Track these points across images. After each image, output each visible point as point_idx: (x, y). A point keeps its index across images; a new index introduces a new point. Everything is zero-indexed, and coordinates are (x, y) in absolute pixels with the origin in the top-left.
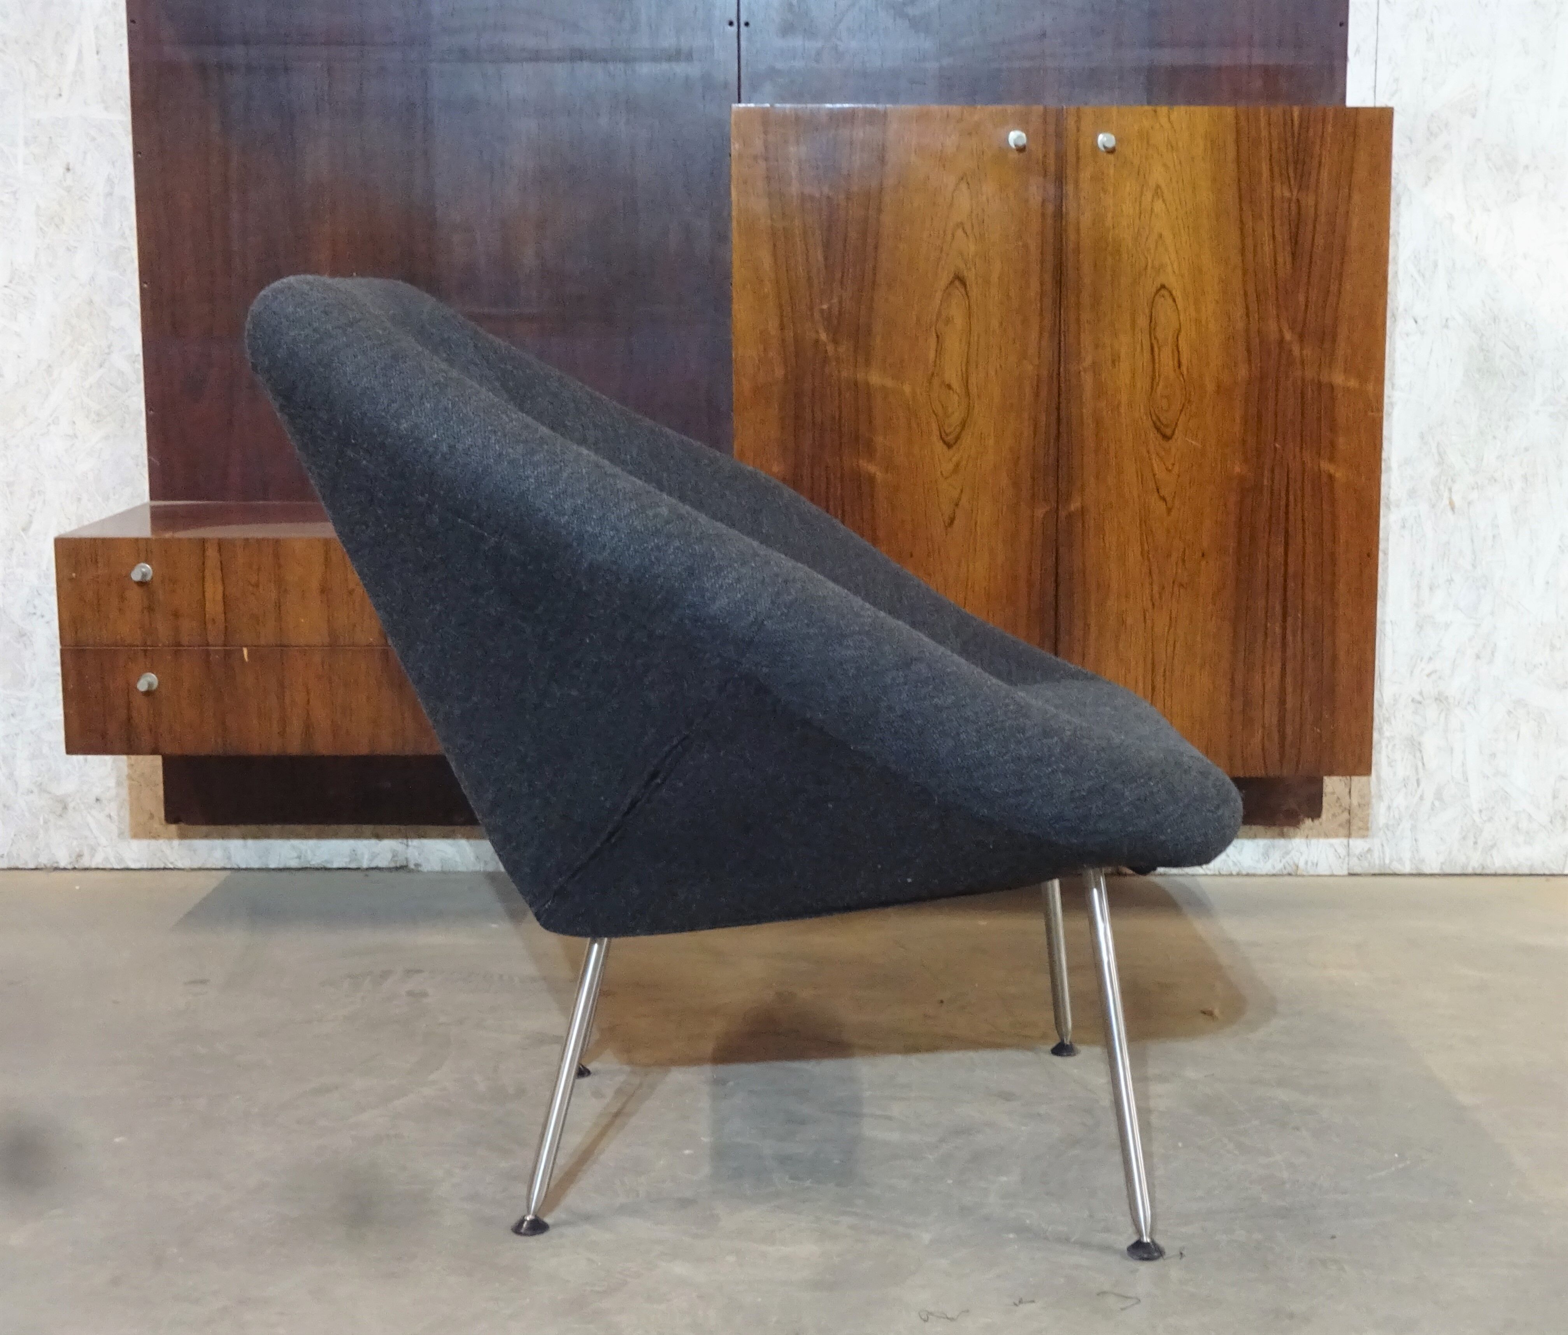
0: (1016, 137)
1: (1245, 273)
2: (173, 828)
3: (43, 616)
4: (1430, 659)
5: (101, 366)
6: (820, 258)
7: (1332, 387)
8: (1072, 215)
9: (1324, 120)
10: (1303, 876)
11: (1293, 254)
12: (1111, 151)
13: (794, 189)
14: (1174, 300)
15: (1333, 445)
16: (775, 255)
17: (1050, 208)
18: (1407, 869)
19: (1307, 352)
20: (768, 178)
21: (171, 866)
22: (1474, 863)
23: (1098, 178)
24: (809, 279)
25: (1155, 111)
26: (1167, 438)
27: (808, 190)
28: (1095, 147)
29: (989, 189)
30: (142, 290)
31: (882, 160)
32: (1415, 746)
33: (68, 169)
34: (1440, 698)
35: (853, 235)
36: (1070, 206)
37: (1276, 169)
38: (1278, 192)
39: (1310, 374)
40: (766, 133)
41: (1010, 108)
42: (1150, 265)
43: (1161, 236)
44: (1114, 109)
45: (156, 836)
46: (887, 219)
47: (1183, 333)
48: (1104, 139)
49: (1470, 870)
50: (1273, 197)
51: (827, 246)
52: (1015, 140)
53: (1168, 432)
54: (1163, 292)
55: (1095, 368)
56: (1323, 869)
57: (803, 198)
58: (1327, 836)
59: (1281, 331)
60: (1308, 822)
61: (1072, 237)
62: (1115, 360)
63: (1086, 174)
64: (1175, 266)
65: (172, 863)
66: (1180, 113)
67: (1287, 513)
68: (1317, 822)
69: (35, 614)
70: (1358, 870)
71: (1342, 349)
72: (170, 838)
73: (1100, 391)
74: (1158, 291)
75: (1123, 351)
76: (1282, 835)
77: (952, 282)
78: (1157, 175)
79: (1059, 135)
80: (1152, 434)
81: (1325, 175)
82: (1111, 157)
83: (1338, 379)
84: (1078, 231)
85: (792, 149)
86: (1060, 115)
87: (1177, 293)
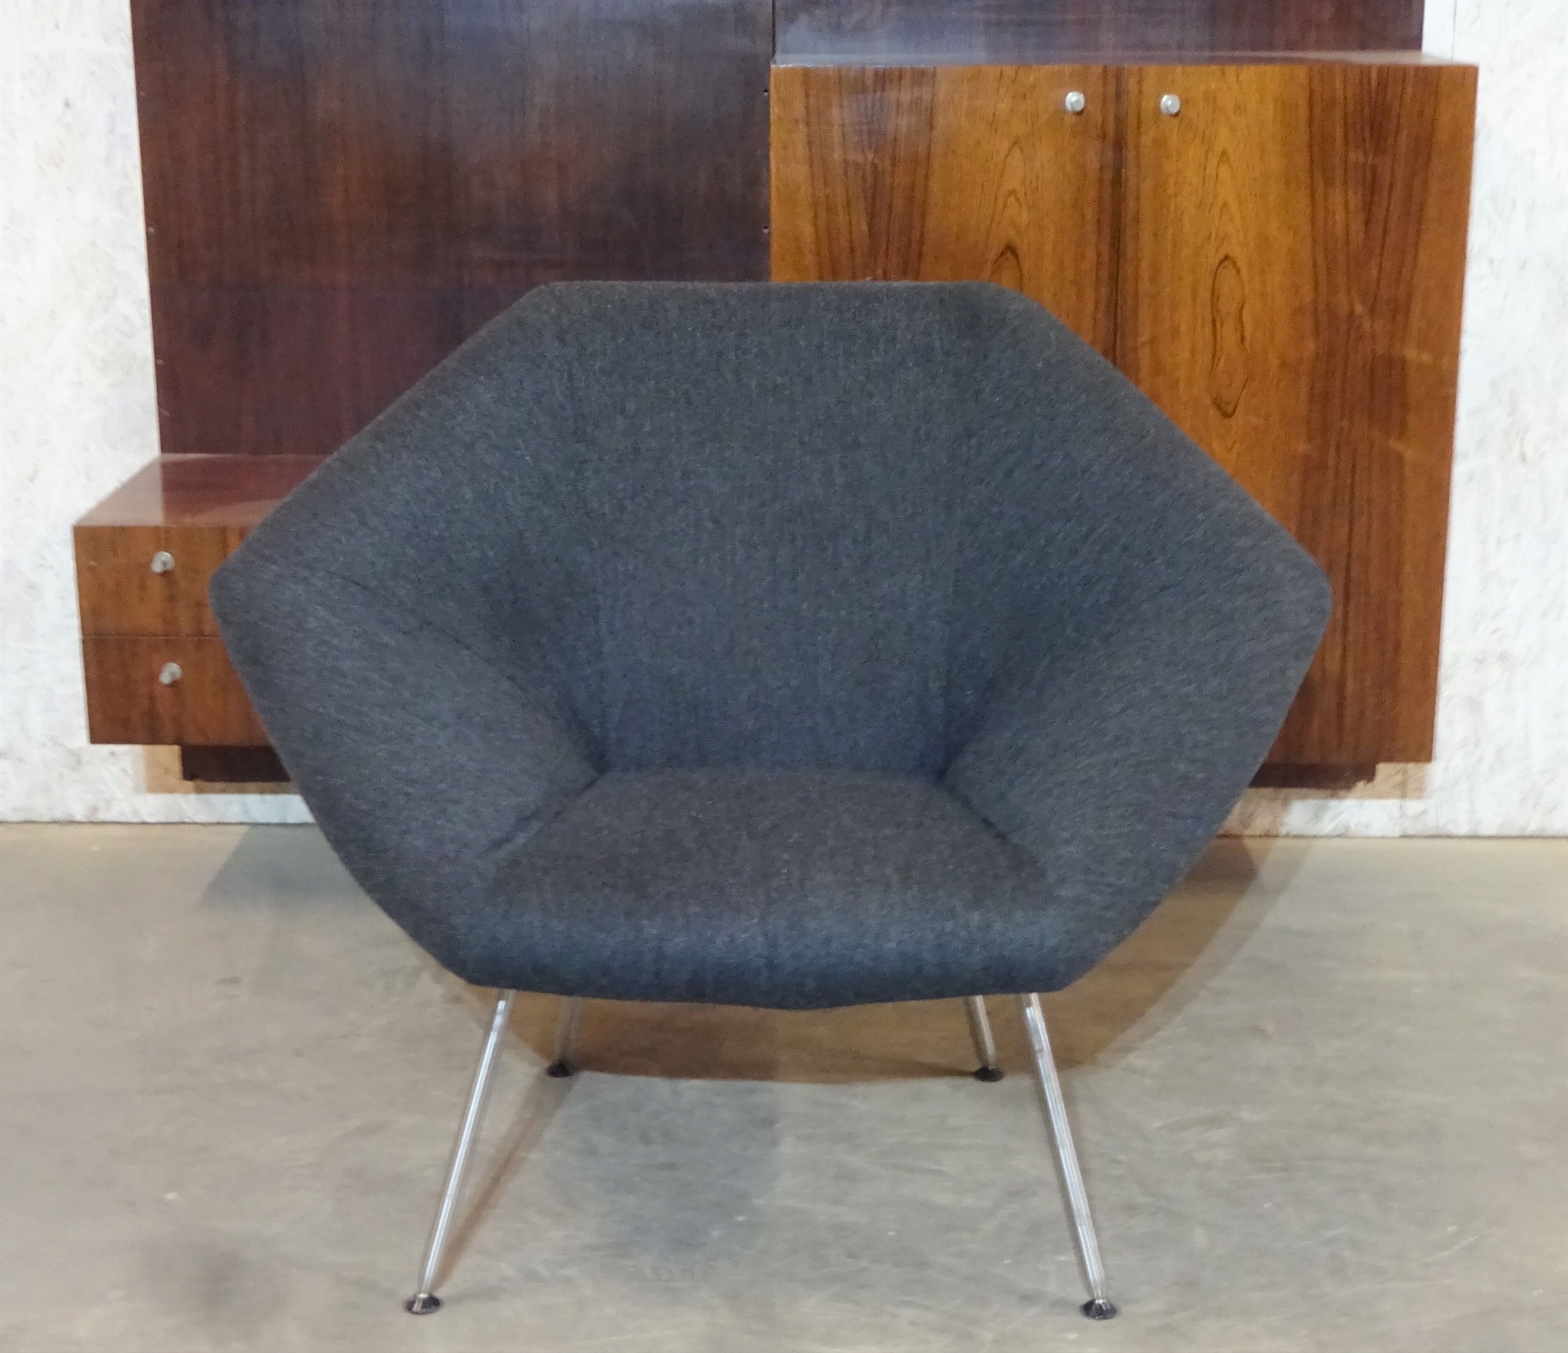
0: (1074, 99)
1: (1314, 241)
2: (190, 784)
3: (51, 568)
4: (1494, 617)
5: (106, 311)
6: (864, 228)
7: (1403, 362)
8: (1132, 183)
9: (1404, 81)
10: (1354, 838)
11: (1367, 222)
12: (1177, 115)
13: (837, 155)
14: (1238, 271)
15: (1403, 424)
16: (815, 225)
17: (1109, 174)
18: (1463, 830)
19: (1379, 325)
20: (810, 144)
21: (188, 820)
22: (1533, 827)
23: (1161, 143)
24: (852, 250)
25: (1223, 72)
26: (1227, 415)
27: (852, 156)
28: (1157, 110)
29: (1044, 154)
30: (148, 235)
31: (931, 127)
32: (1474, 705)
33: (67, 105)
34: (1503, 657)
35: (899, 203)
36: (1130, 172)
37: (1351, 133)
38: (1352, 156)
39: (1380, 349)
40: (807, 96)
41: (1067, 68)
42: (1214, 235)
43: (1225, 205)
44: (1179, 69)
45: (170, 790)
46: (935, 186)
47: (1247, 305)
48: (1169, 102)
49: (1527, 833)
50: (1346, 161)
51: (872, 216)
52: (1072, 104)
53: (1229, 409)
54: (1226, 263)
55: (1153, 341)
56: (1375, 831)
57: (846, 162)
58: (1381, 796)
59: (1351, 304)
60: (1361, 785)
61: (1131, 204)
62: (1175, 334)
63: (1147, 140)
64: (1241, 235)
65: (188, 817)
66: (1249, 73)
67: (1352, 494)
68: (1370, 785)
69: (42, 566)
70: (1410, 832)
71: (1416, 322)
72: (186, 792)
73: (1158, 369)
74: (1221, 262)
75: (1183, 327)
76: (1333, 796)
77: (1003, 254)
78: (1223, 139)
79: (1119, 95)
80: (1213, 413)
81: (1403, 138)
82: (1176, 121)
83: (1411, 353)
84: (1138, 197)
85: (835, 111)
86: (1119, 76)
87: (1242, 264)
